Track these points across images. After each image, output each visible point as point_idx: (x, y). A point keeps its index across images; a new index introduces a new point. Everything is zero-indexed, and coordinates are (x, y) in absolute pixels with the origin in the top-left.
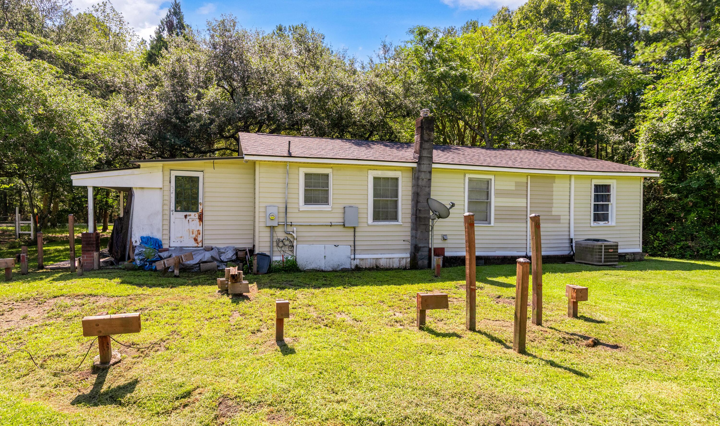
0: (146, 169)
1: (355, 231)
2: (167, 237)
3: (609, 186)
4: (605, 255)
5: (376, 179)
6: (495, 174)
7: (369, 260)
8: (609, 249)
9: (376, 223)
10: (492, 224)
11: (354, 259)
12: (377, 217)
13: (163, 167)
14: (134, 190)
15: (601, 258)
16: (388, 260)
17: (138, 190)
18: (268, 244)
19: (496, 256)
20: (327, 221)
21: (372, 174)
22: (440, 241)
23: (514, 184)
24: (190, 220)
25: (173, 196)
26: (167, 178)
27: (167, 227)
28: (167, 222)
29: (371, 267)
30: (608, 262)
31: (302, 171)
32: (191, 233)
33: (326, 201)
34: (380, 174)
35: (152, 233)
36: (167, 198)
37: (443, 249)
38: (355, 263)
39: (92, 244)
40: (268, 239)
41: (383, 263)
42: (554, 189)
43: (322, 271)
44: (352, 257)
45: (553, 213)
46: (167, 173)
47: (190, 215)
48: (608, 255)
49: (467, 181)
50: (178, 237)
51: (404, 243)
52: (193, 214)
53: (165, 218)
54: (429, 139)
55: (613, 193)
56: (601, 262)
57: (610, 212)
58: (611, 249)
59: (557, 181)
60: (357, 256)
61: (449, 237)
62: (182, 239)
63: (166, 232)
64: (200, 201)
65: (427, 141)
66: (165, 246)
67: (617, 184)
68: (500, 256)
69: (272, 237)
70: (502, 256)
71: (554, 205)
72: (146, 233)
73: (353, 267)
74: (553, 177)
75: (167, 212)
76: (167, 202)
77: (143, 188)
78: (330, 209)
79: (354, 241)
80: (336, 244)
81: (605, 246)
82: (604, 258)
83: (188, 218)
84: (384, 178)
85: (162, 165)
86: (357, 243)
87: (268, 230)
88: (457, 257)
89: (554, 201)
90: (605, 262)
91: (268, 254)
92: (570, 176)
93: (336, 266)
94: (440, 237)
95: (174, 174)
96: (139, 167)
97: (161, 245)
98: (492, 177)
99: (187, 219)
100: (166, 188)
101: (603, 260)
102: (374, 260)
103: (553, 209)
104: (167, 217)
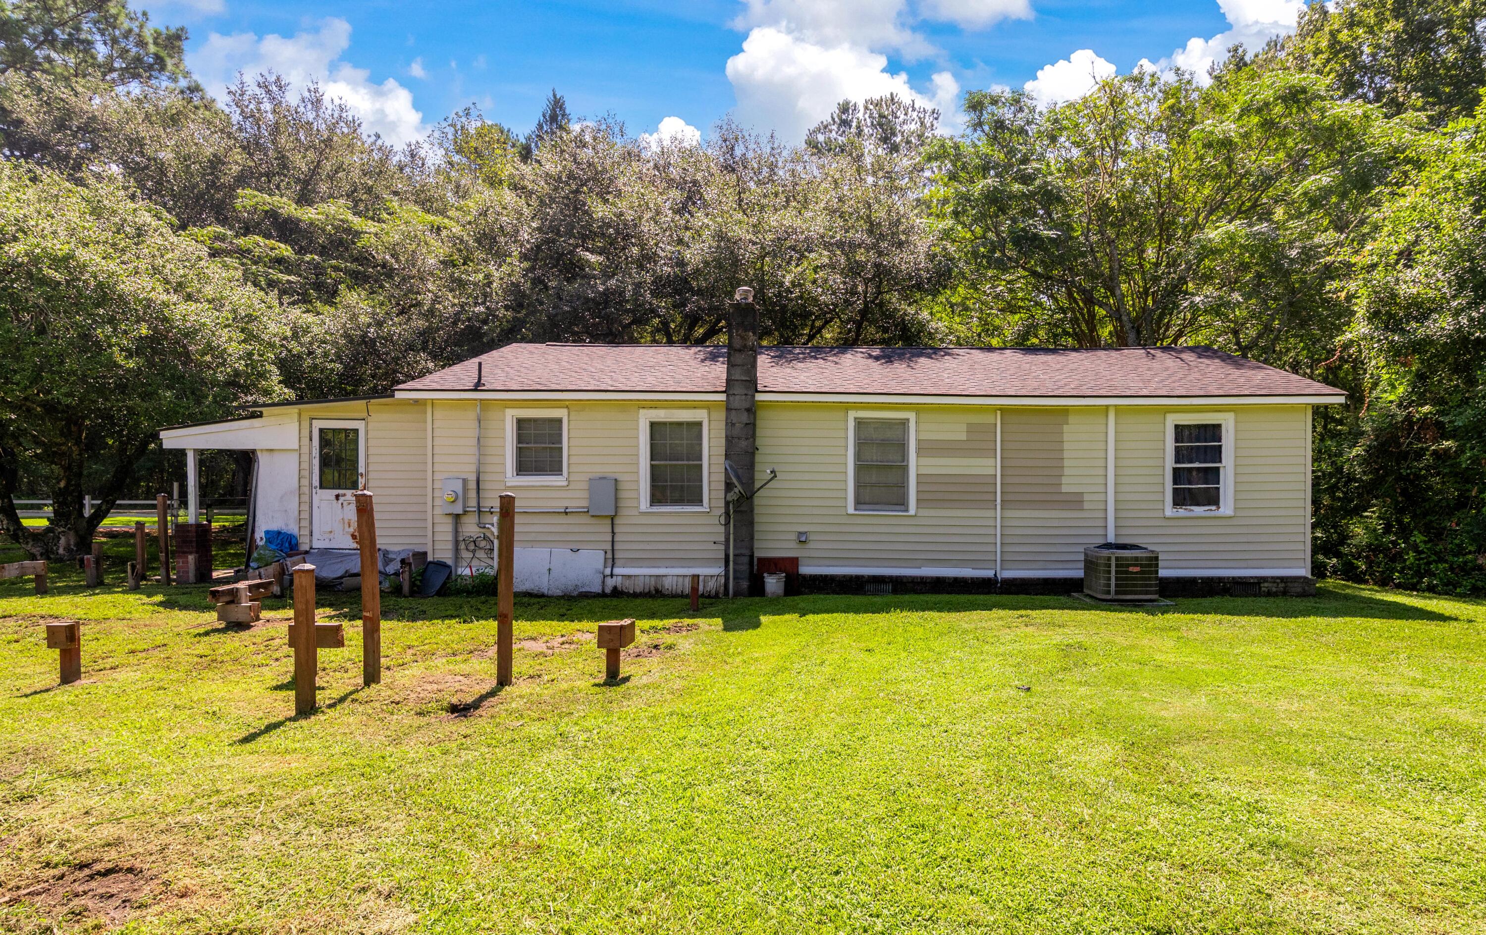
0: (272, 418)
1: (613, 524)
2: (306, 532)
3: (1219, 426)
4: (1117, 579)
5: (654, 426)
6: (918, 409)
7: (642, 578)
8: (1128, 566)
9: (655, 509)
10: (912, 512)
11: (612, 576)
12: (659, 496)
13: (300, 415)
14: (259, 454)
15: (1109, 585)
16: (681, 579)
17: (265, 453)
18: (450, 546)
19: (916, 577)
20: (560, 505)
21: (645, 418)
22: (793, 545)
23: (964, 428)
24: (345, 504)
25: (316, 462)
26: (306, 433)
27: (305, 515)
28: (305, 507)
29: (647, 590)
30: (1126, 593)
31: (511, 415)
32: (346, 526)
33: (556, 469)
34: (661, 415)
35: (287, 525)
36: (305, 465)
37: (794, 561)
38: (610, 583)
39: (191, 542)
40: (450, 537)
41: (668, 584)
42: (1066, 437)
43: (543, 596)
44: (608, 571)
45: (1065, 489)
46: (306, 424)
47: (344, 495)
48: (1126, 579)
49: (851, 424)
50: (325, 533)
51: (715, 547)
52: (349, 493)
53: (303, 500)
54: (745, 346)
55: (1228, 442)
56: (1109, 592)
57: (1221, 485)
58: (1136, 565)
59: (1072, 419)
60: (617, 571)
61: (812, 537)
62: (331, 536)
63: (305, 523)
64: (361, 470)
65: (740, 351)
66: (305, 547)
67: (1236, 422)
68: (927, 578)
69: (456, 532)
70: (932, 578)
71: (1067, 471)
72: (274, 526)
73: (608, 590)
74: (1064, 411)
75: (306, 490)
76: (306, 473)
77: (271, 450)
78: (565, 483)
79: (613, 542)
80: (575, 547)
81: (1117, 559)
82: (1117, 586)
83: (341, 499)
84: (671, 423)
85: (296, 411)
86: (616, 547)
87: (450, 520)
88: (826, 576)
89: (1066, 463)
90: (1117, 593)
91: (450, 562)
92: (1107, 406)
93: (570, 588)
94: (794, 537)
95: (318, 425)
96: (261, 415)
97: (297, 544)
98: (911, 416)
99: (340, 502)
100: (305, 450)
101: (1113, 588)
102: (653, 579)
103: (1064, 480)
104: (306, 498)
